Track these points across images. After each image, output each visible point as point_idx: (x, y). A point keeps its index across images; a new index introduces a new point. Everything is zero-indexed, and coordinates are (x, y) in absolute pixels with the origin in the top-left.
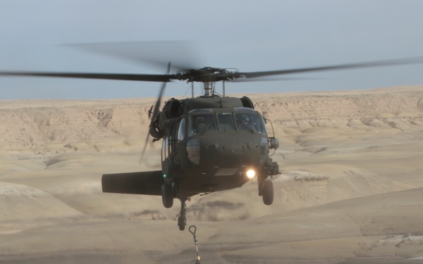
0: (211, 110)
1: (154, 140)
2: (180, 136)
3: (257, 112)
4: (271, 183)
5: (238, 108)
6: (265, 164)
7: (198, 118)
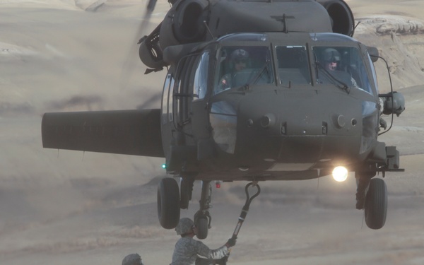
0: (264, 38)
1: (148, 72)
2: (198, 89)
3: (359, 44)
4: (382, 182)
5: (318, 34)
6: (371, 155)
7: (237, 52)
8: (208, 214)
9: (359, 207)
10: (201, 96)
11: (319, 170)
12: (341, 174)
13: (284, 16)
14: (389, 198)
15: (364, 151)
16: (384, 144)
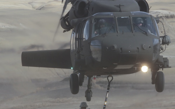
0: (112, 14)
1: (64, 31)
2: (85, 36)
3: (151, 16)
4: (162, 73)
5: (134, 12)
6: (157, 61)
7: (101, 20)
8: (91, 91)
9: (153, 83)
10: (87, 39)
11: (136, 68)
12: (145, 69)
13: (120, 5)
15: (154, 59)
16: (162, 56)
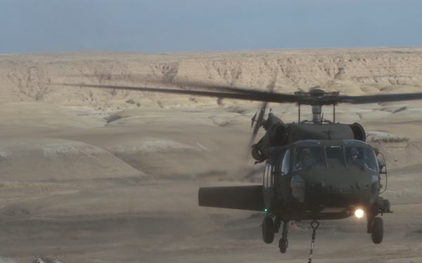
0: (319, 142)
1: (256, 163)
2: (284, 169)
3: (369, 145)
4: (380, 219)
5: (348, 140)
6: (376, 204)
7: (304, 150)
8: (286, 240)
9: (369, 232)
10: (286, 173)
11: (348, 212)
12: (359, 213)
13: (329, 131)
14: (385, 228)
15: (372, 201)
16: (382, 198)
